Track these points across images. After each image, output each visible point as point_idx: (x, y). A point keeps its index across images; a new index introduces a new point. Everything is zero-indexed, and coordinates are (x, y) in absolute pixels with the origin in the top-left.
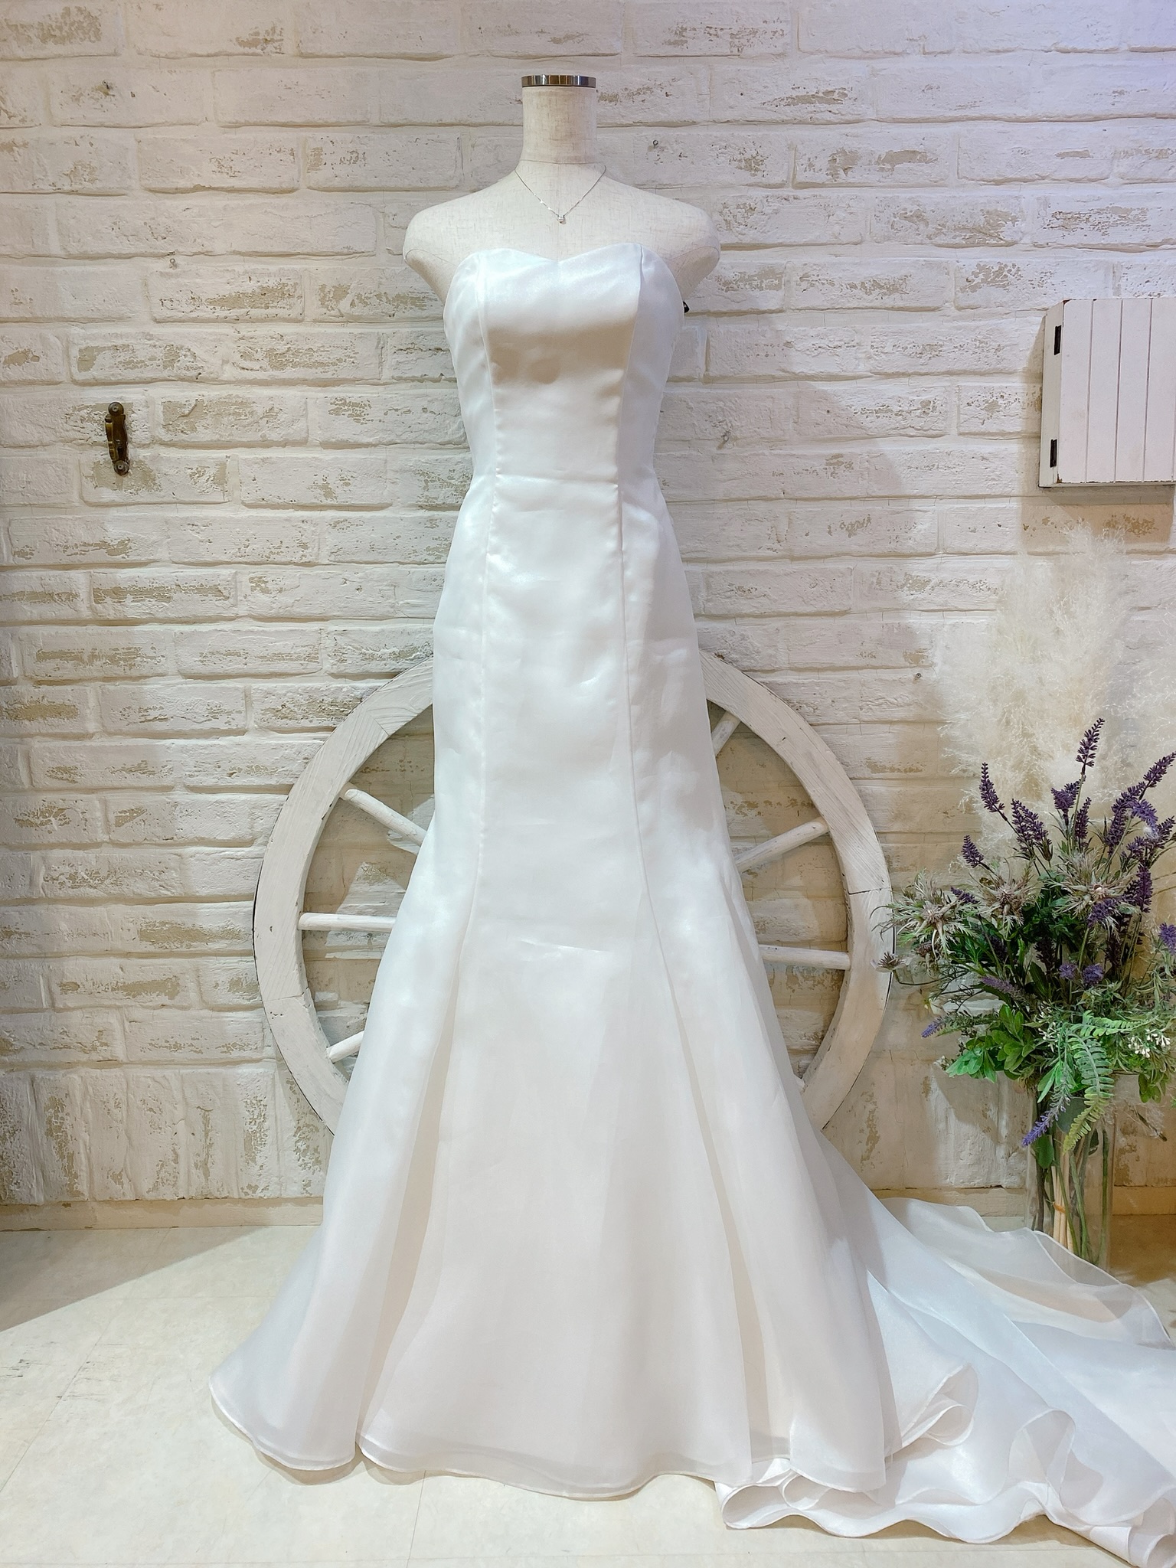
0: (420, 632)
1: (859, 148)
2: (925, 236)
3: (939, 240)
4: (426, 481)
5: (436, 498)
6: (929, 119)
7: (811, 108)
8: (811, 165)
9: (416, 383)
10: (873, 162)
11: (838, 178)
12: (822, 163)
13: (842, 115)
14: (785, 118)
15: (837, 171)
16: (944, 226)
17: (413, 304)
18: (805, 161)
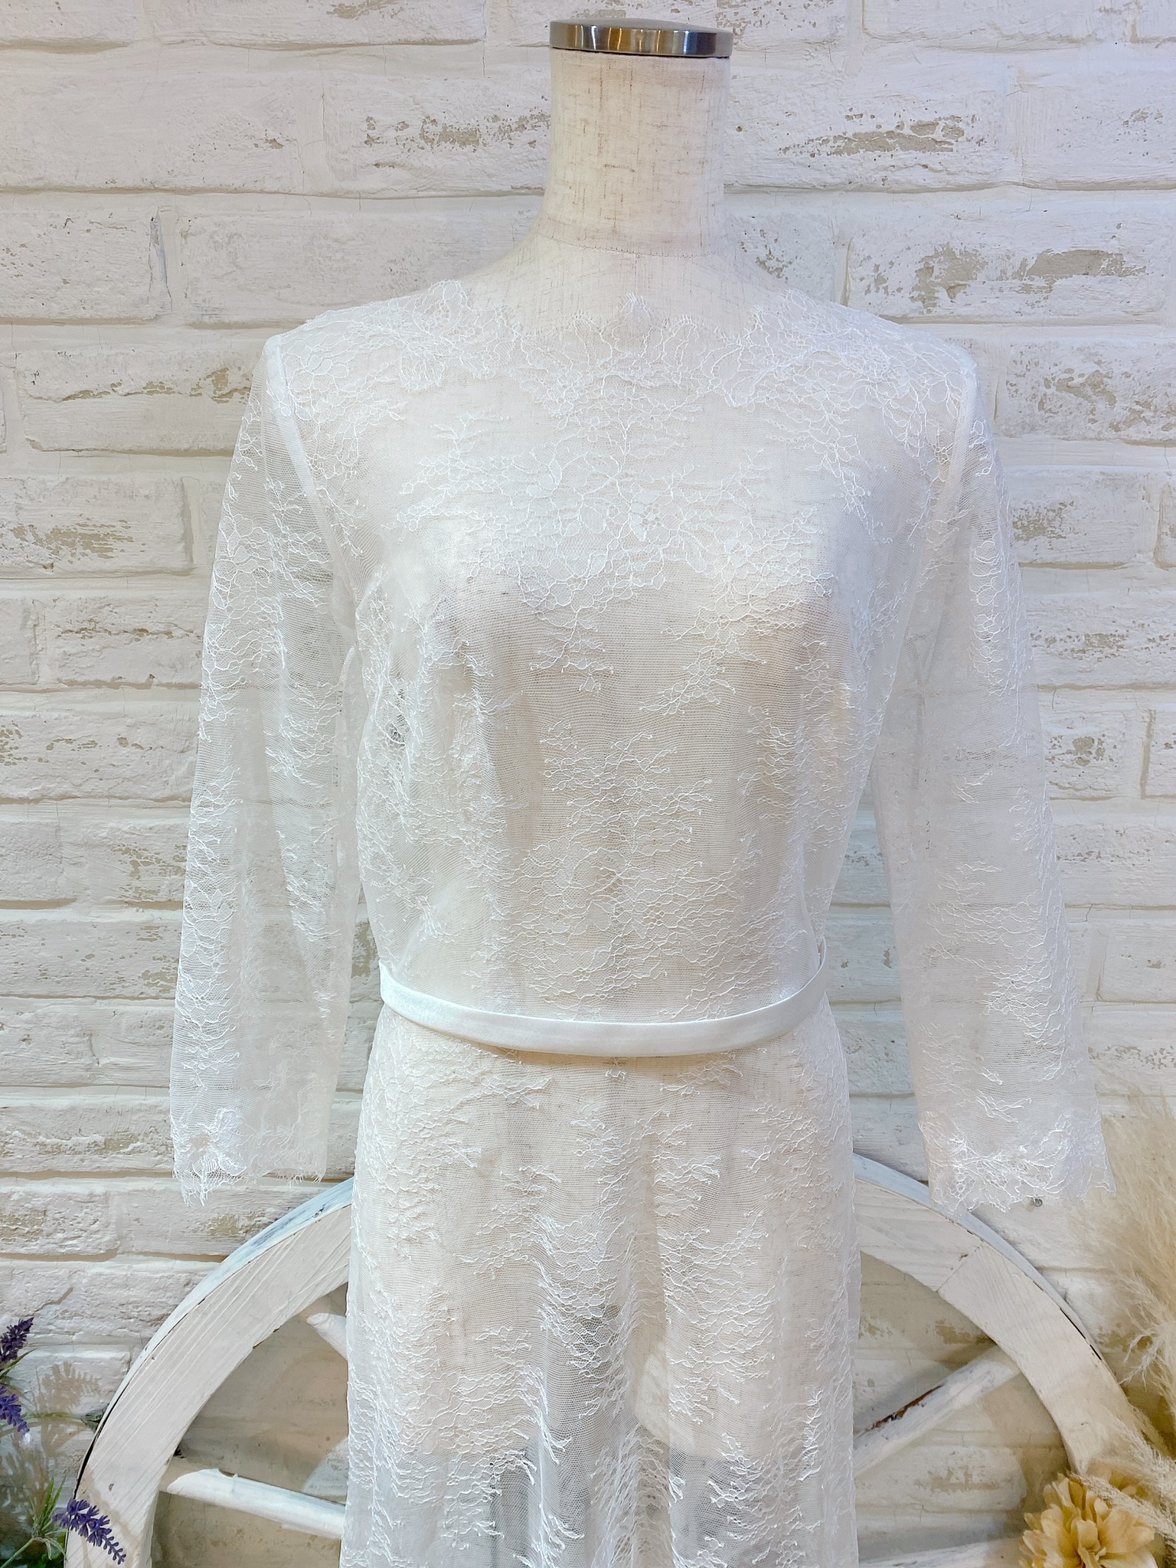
0: (139, 1110)
1: (982, 246)
2: (1106, 425)
3: (1132, 433)
4: (134, 863)
5: (155, 892)
6: (1133, 182)
7: (886, 159)
8: (880, 280)
9: (103, 690)
10: (1009, 274)
11: (934, 305)
12: (904, 275)
13: (949, 173)
14: (829, 180)
15: (934, 292)
16: (1147, 405)
17: (87, 546)
18: (867, 271)
